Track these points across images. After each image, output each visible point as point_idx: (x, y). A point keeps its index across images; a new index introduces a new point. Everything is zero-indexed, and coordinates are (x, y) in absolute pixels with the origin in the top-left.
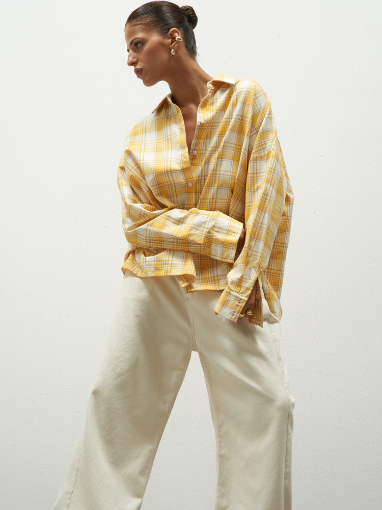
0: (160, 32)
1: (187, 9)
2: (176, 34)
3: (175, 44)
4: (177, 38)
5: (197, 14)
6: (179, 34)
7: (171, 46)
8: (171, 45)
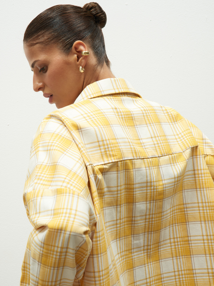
0: (62, 49)
1: (92, 8)
2: (81, 48)
3: (82, 60)
4: (84, 52)
5: (104, 9)
6: (84, 47)
7: (78, 63)
8: (78, 60)
